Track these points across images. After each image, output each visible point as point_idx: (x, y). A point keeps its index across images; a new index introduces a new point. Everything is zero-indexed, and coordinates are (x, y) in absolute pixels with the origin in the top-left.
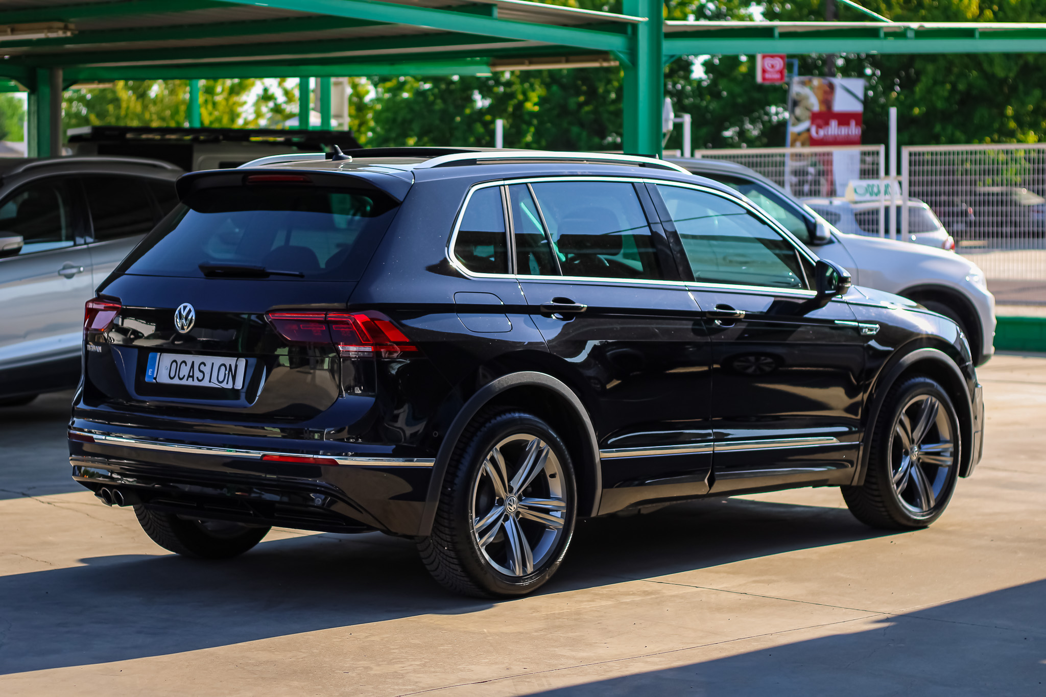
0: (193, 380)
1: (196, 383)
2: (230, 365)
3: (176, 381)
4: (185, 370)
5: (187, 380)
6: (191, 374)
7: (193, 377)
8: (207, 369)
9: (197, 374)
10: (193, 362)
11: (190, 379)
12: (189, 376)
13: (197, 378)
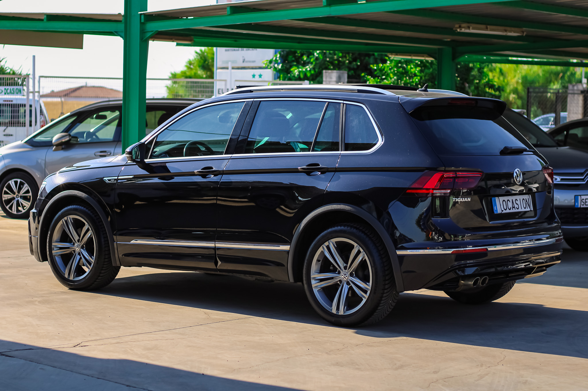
0: (515, 209)
1: (517, 210)
2: (526, 199)
3: (508, 211)
4: (510, 205)
5: (513, 209)
6: (513, 206)
7: (514, 207)
8: (518, 202)
9: (516, 206)
10: (512, 200)
11: (514, 209)
12: (513, 207)
13: (516, 207)
